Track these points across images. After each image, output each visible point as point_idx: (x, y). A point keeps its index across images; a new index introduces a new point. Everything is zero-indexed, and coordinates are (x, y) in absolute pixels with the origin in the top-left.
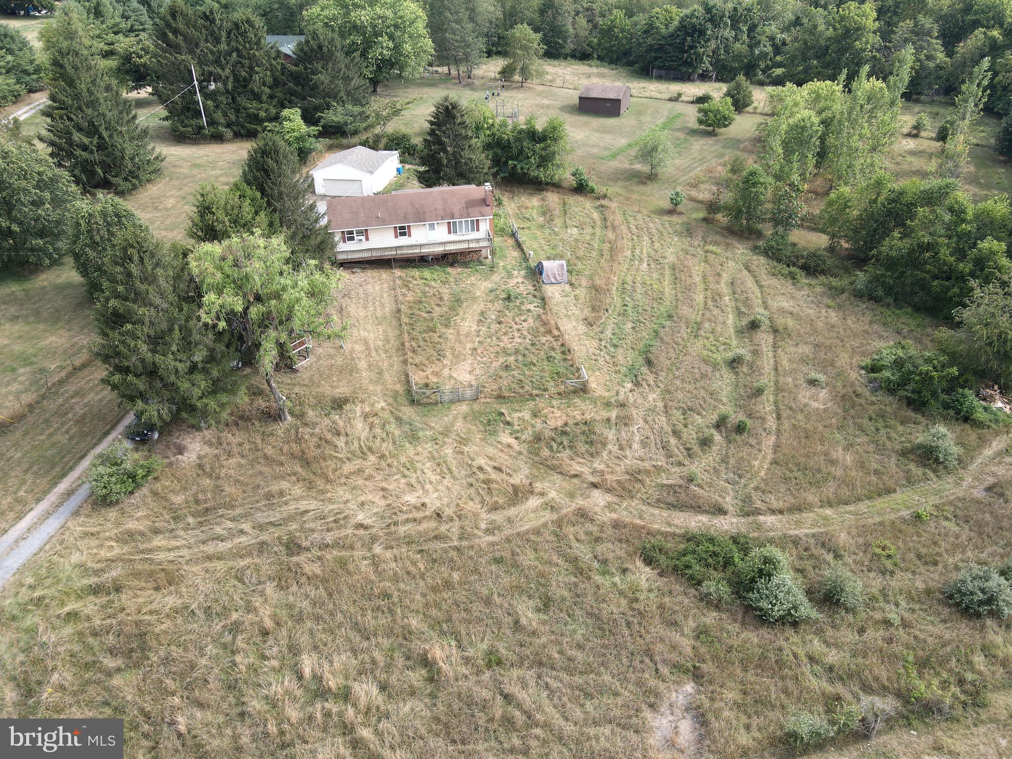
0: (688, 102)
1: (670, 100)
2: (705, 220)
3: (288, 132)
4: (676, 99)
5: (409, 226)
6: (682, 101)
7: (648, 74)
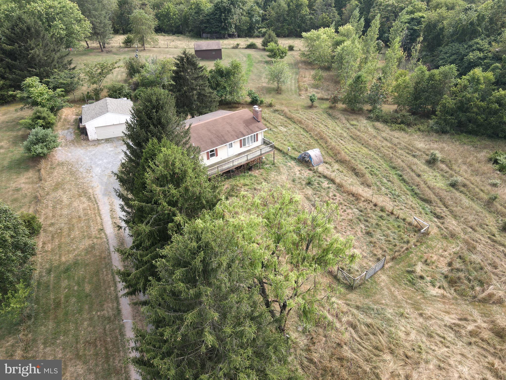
0: (243, 48)
1: (233, 48)
2: (331, 108)
3: (38, 96)
4: (236, 47)
5: (216, 149)
6: (240, 48)
7: (201, 37)
